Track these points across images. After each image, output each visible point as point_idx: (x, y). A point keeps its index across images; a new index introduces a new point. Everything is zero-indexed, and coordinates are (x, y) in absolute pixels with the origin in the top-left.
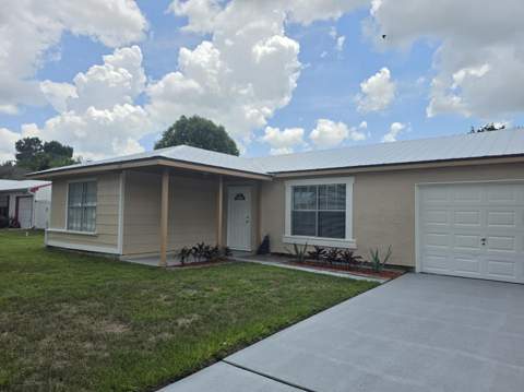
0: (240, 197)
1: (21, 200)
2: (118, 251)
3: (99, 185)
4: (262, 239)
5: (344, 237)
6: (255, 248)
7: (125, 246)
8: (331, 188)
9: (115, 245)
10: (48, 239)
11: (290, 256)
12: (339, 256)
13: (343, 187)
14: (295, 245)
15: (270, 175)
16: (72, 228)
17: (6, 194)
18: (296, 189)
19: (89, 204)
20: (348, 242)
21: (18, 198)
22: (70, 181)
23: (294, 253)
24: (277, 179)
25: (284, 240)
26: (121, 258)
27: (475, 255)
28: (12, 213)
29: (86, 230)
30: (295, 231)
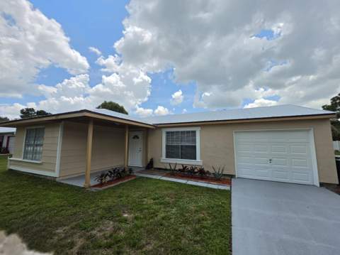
0: (136, 137)
1: (11, 138)
2: (55, 174)
3: (46, 130)
4: (149, 160)
5: (195, 159)
6: (145, 166)
7: (60, 171)
8: (188, 132)
9: (54, 171)
10: (10, 165)
11: (166, 170)
12: (196, 170)
13: (194, 132)
14: (170, 164)
15: (154, 125)
16: (26, 158)
17: (2, 135)
18: (168, 133)
19: (39, 143)
20: (198, 162)
21: (9, 137)
22: (28, 128)
23: (168, 168)
24: (158, 127)
25: (162, 161)
26: (57, 180)
27: (267, 168)
28: (4, 145)
29: (35, 160)
30: (168, 156)
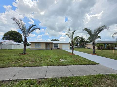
8: (57, 44)
18: (54, 44)
30: (54, 47)
